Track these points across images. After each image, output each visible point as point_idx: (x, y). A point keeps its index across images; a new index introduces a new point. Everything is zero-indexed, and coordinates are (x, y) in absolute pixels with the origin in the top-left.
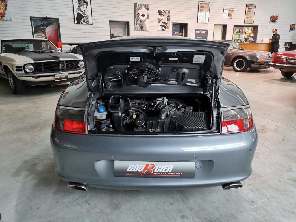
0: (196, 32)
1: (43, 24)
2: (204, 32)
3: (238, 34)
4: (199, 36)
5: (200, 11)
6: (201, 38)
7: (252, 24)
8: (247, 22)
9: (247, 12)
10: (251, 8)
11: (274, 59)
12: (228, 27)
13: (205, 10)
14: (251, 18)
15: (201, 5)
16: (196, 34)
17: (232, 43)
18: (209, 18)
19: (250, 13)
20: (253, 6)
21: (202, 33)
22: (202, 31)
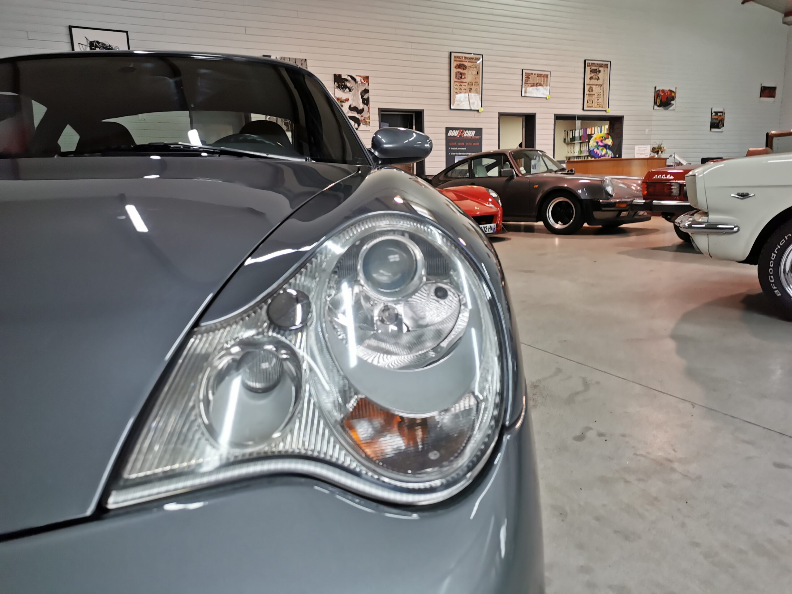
0: (449, 135)
2: (470, 134)
3: (575, 143)
4: (459, 144)
5: (456, 78)
6: (464, 150)
7: (606, 111)
8: (591, 106)
9: (587, 81)
10: (598, 70)
11: (646, 189)
12: (538, 121)
13: (470, 75)
14: (600, 97)
15: (459, 63)
16: (450, 141)
17: (543, 157)
18: (483, 96)
19: (598, 83)
20: (602, 66)
21: (467, 136)
22: (465, 131)
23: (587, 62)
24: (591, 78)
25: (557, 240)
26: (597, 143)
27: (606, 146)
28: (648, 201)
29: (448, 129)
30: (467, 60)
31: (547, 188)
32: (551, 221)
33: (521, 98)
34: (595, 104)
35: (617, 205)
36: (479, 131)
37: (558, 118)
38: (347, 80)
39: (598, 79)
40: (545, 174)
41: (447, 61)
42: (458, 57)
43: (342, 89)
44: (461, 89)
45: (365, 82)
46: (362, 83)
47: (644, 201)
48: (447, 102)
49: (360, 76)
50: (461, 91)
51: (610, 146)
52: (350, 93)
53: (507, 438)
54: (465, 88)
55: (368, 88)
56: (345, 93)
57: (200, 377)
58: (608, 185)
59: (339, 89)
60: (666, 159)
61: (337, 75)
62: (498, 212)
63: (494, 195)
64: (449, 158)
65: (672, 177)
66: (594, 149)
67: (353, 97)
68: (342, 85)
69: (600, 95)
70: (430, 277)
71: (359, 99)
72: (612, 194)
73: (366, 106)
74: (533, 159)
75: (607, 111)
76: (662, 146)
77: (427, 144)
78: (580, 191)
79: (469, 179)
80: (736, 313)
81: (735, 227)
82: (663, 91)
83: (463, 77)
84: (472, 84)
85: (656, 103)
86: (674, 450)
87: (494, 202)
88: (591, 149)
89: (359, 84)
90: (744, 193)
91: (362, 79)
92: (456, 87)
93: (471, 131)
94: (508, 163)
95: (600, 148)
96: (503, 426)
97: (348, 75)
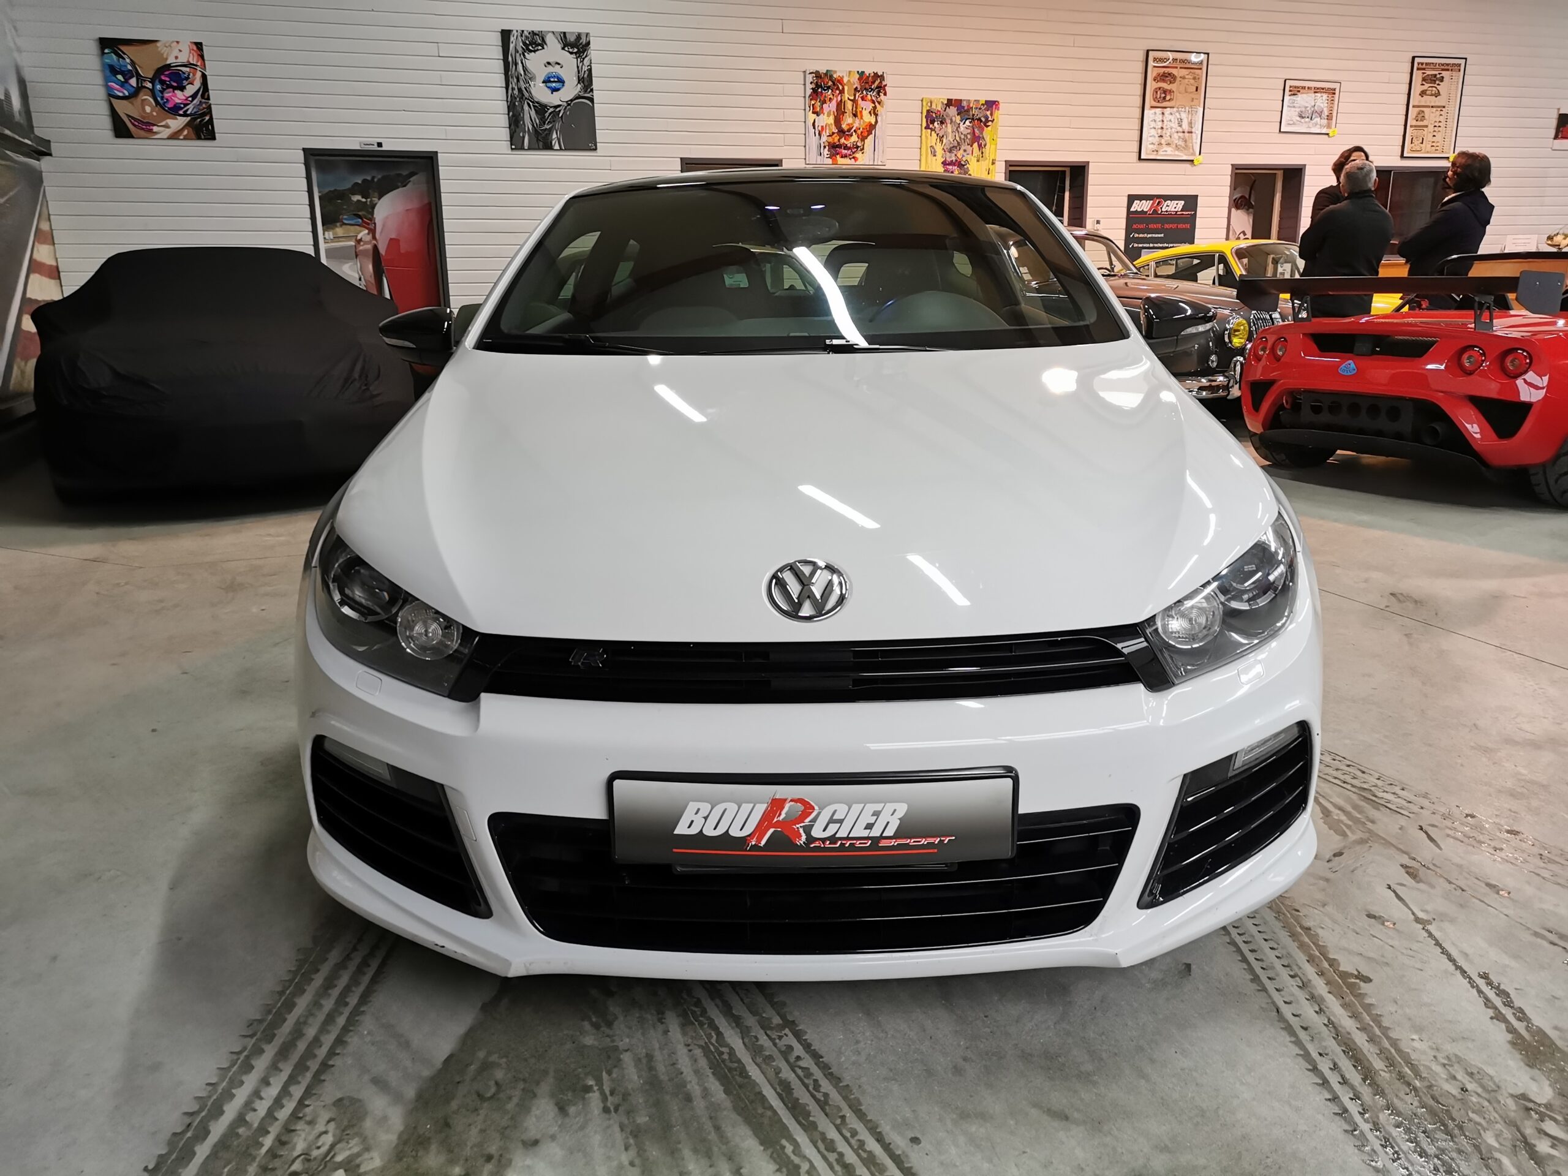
0: (1132, 209)
1: (364, 181)
2: (1176, 206)
4: (1151, 226)
5: (1155, 101)
6: (1160, 238)
8: (1419, 149)
9: (1415, 99)
10: (1438, 76)
13: (1181, 94)
14: (1439, 131)
15: (1162, 71)
16: (1133, 220)
18: (1204, 133)
19: (1437, 104)
20: (1449, 67)
21: (1167, 211)
22: (1166, 201)
23: (1417, 60)
24: (1423, 93)
29: (1131, 199)
30: (1179, 65)
33: (1278, 135)
34: (1427, 146)
36: (1191, 202)
39: (1438, 94)
41: (1140, 67)
42: (1161, 60)
44: (1162, 121)
48: (1136, 149)
50: (1162, 125)
54: (1170, 117)
69: (1439, 127)
83: (1168, 98)
92: (1153, 117)
93: (1177, 202)
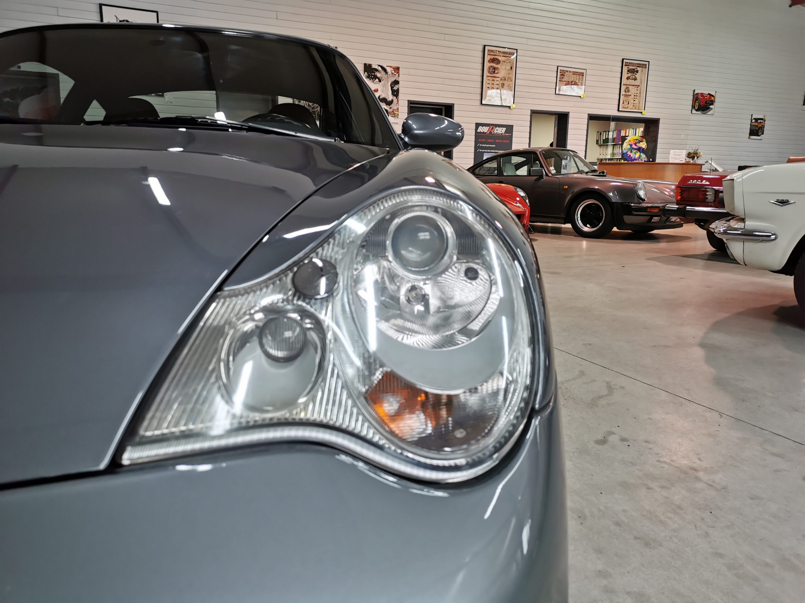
0: (478, 131)
1: (12, 90)
2: (501, 131)
3: (608, 145)
4: (489, 140)
5: (489, 73)
6: (494, 147)
7: (641, 113)
8: (627, 107)
9: (624, 81)
10: (635, 70)
11: (680, 194)
12: (571, 120)
13: (503, 70)
14: (637, 98)
15: (492, 57)
16: (479, 136)
17: (575, 158)
18: (515, 92)
19: (635, 84)
20: (640, 66)
21: (497, 133)
22: (496, 128)
23: (625, 61)
24: (628, 78)
25: (584, 243)
26: (631, 145)
27: (640, 150)
28: (681, 206)
29: (478, 125)
30: (501, 55)
31: (576, 190)
32: (580, 223)
33: (554, 96)
34: (631, 106)
35: (649, 210)
36: (510, 129)
37: (592, 117)
38: (377, 70)
39: (635, 79)
40: (575, 175)
41: (480, 54)
42: (492, 51)
43: (371, 80)
44: (493, 84)
45: (395, 73)
46: (392, 74)
47: (677, 207)
48: (479, 98)
49: (391, 67)
50: (493, 86)
51: (644, 149)
52: (380, 84)
53: (536, 422)
54: (497, 82)
55: (399, 79)
56: (375, 83)
57: (221, 341)
58: (641, 189)
59: (368, 79)
60: (701, 165)
61: (367, 65)
62: (525, 211)
63: (522, 194)
64: (478, 155)
65: (708, 183)
66: (627, 152)
67: (382, 88)
68: (372, 75)
69: (637, 96)
70: (460, 257)
71: (388, 90)
72: (644, 198)
73: (395, 97)
74: (564, 159)
75: (643, 113)
76: (699, 151)
77: (459, 132)
78: (611, 194)
79: (497, 177)
80: (769, 325)
81: (773, 235)
82: (702, 94)
83: (496, 72)
84: (505, 80)
85: (694, 107)
86: (699, 459)
87: (522, 201)
88: (624, 152)
89: (390, 75)
90: (783, 200)
91: (393, 70)
92: (488, 82)
93: (502, 128)
94: (538, 162)
95: (634, 151)
96: (533, 409)
97: (379, 66)
